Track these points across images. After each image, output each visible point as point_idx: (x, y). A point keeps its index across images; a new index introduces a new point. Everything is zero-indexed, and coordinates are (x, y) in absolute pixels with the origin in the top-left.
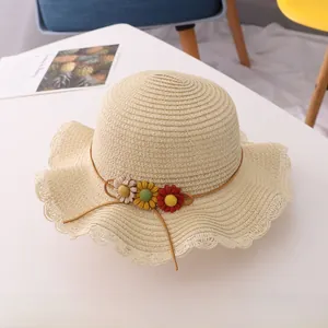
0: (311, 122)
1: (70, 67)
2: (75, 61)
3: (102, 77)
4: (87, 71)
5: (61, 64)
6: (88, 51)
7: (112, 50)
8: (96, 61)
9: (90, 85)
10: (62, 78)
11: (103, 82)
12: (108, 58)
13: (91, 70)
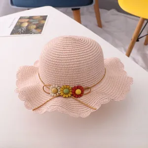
0: (128, 55)
1: (26, 24)
2: (28, 22)
3: (40, 30)
4: (33, 27)
5: (22, 23)
6: (34, 18)
7: (44, 18)
8: (37, 22)
9: (34, 33)
10: (22, 29)
11: (40, 33)
12: (43, 22)
13: (35, 26)
